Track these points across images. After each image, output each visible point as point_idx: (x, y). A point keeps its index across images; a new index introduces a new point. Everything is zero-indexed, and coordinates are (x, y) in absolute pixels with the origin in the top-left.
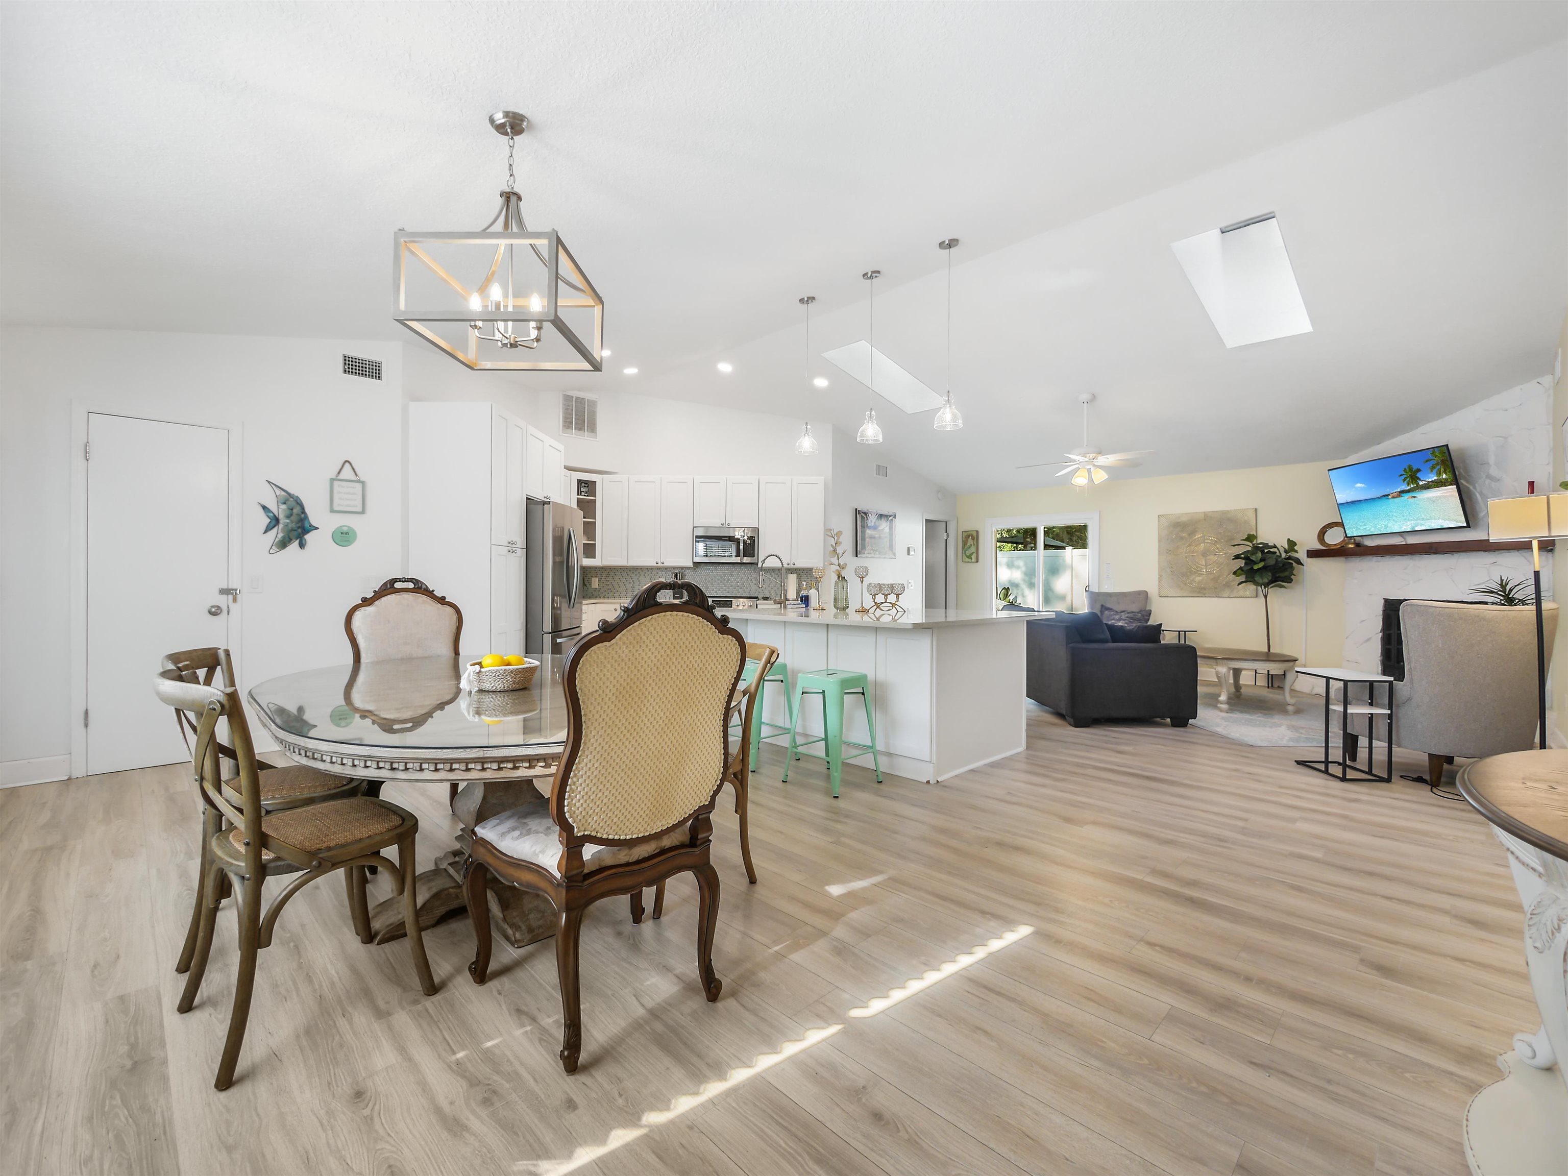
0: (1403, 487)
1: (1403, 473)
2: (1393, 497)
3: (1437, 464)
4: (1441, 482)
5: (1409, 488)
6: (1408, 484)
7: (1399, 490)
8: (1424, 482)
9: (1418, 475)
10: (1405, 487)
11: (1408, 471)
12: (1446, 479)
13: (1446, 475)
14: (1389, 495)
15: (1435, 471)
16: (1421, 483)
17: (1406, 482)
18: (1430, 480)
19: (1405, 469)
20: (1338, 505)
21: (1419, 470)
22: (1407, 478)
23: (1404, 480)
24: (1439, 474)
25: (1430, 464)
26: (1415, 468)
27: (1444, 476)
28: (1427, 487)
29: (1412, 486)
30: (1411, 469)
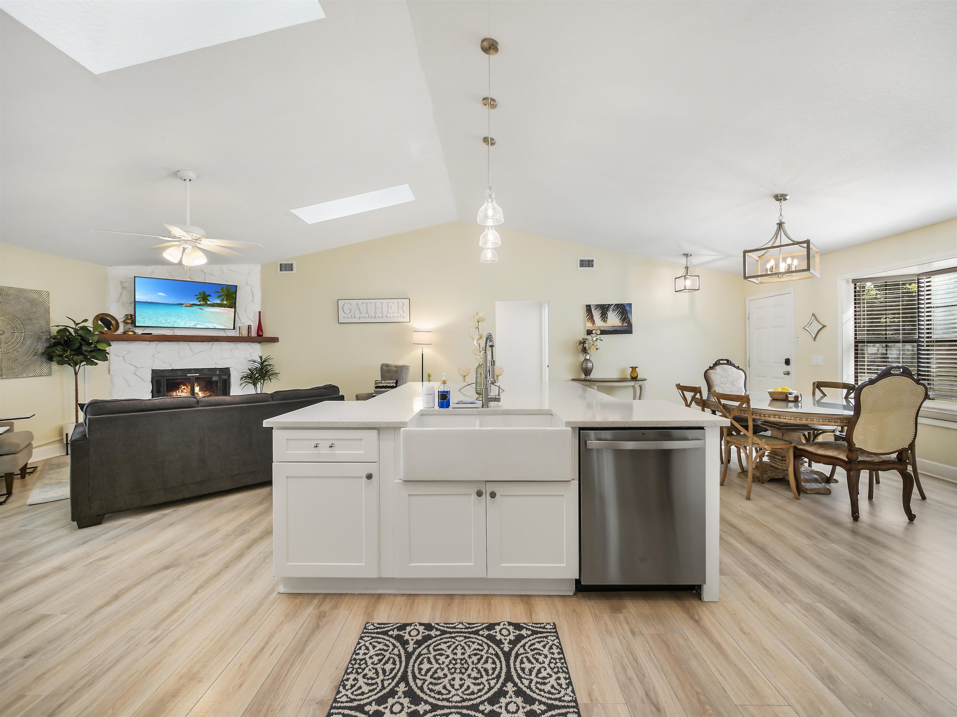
0: (195, 302)
1: (198, 294)
2: (186, 306)
3: (222, 295)
4: (223, 305)
5: (200, 303)
6: (200, 301)
7: (192, 303)
8: (211, 303)
9: (208, 298)
10: (197, 302)
11: (202, 293)
12: (226, 304)
13: (227, 301)
14: (183, 304)
15: (220, 298)
16: (209, 303)
17: (198, 300)
18: (215, 302)
19: (200, 293)
20: (135, 302)
21: (209, 296)
22: (200, 298)
23: (197, 299)
24: (223, 300)
25: (218, 294)
26: (207, 294)
27: (225, 302)
28: (213, 305)
29: (202, 303)
30: (204, 293)
